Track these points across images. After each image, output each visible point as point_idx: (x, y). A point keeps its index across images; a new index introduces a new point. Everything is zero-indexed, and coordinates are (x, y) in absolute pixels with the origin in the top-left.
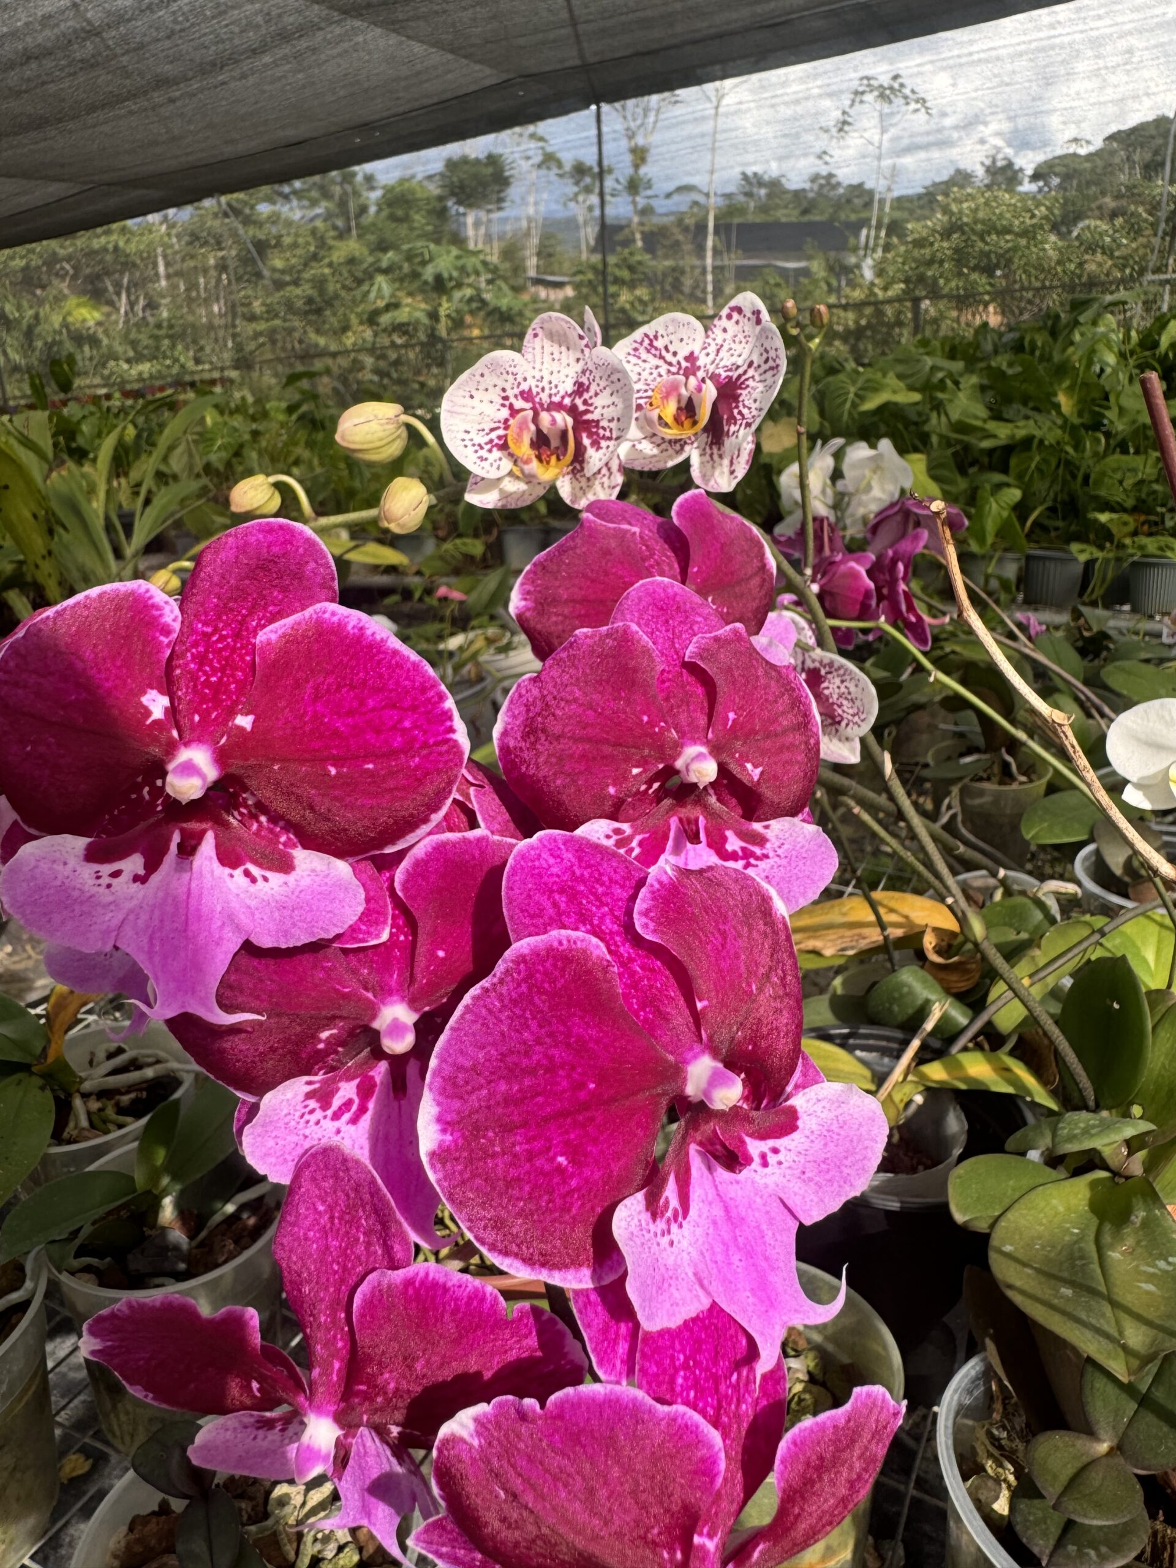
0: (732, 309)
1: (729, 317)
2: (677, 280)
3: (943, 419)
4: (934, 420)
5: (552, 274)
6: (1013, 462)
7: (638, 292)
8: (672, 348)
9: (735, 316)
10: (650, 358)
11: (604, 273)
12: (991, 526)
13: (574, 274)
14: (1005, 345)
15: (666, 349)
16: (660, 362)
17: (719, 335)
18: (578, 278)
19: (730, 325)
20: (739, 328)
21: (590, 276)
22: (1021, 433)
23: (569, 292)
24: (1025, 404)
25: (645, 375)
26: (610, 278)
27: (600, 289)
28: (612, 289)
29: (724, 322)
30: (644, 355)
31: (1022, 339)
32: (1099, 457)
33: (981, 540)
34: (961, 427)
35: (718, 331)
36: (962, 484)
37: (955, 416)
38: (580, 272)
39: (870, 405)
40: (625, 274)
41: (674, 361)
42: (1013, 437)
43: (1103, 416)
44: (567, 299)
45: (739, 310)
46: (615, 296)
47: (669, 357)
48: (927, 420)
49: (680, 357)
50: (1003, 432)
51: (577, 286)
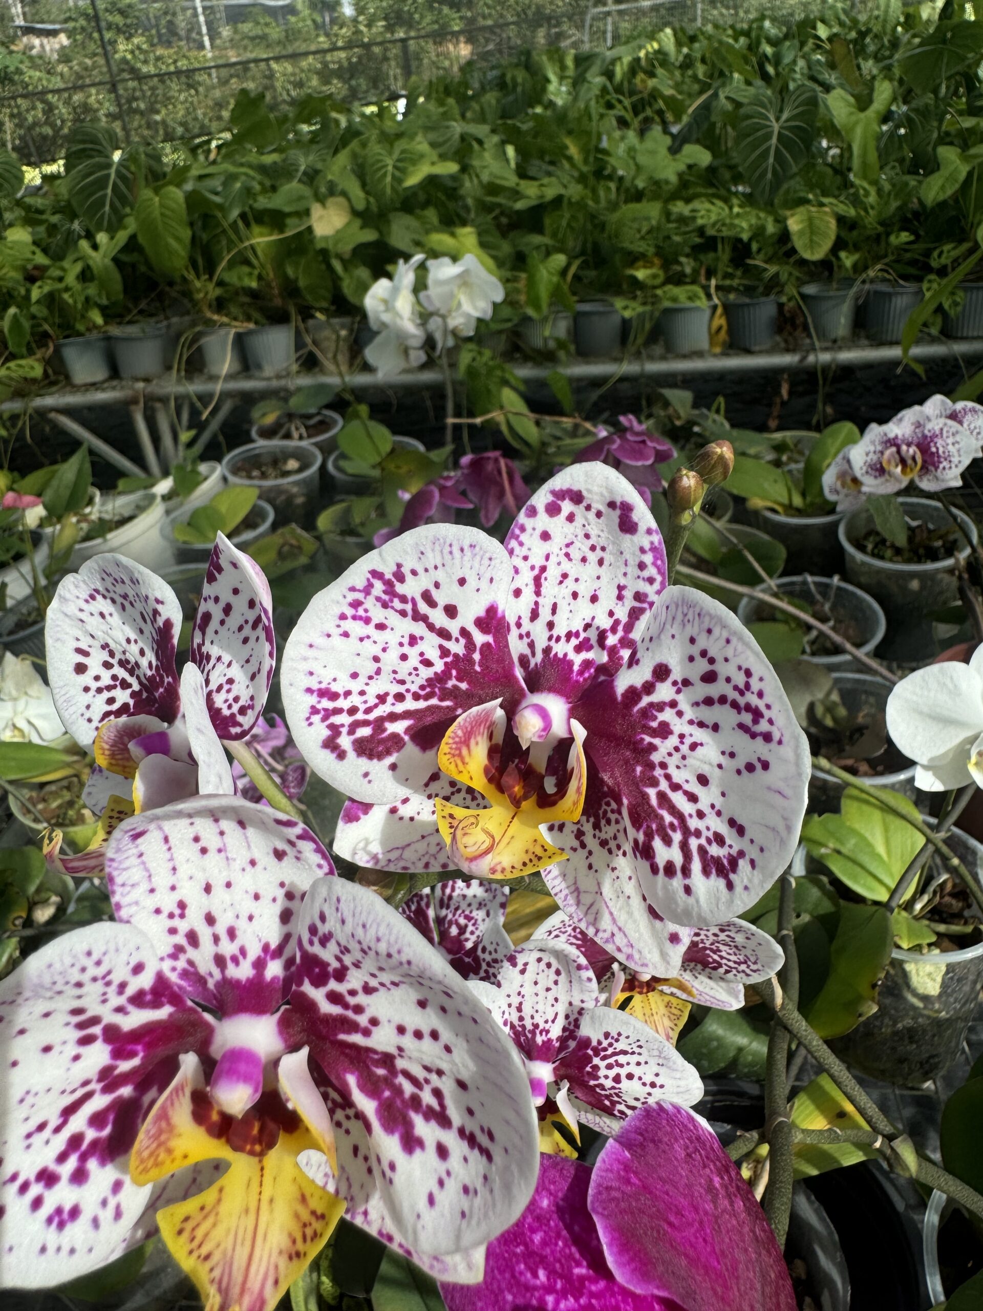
0: (560, 495)
1: (553, 510)
2: (171, 23)
3: (475, 180)
4: (467, 184)
5: (42, 22)
6: (547, 221)
7: (136, 40)
8: (441, 598)
9: (567, 506)
10: (392, 618)
11: (96, 17)
12: (544, 293)
13: (66, 21)
14: (490, 82)
15: (427, 597)
16: (419, 629)
17: (537, 550)
18: (71, 25)
19: (557, 526)
20: (576, 528)
21: (82, 22)
22: (550, 193)
23: (63, 39)
24: (542, 158)
25: (390, 659)
26: (103, 24)
27: (96, 35)
28: (108, 35)
29: (543, 521)
30: (378, 614)
31: (503, 76)
32: (614, 206)
33: (537, 307)
34: (493, 189)
35: (530, 539)
36: (506, 248)
37: (485, 178)
38: (69, 19)
39: (413, 180)
40: (118, 19)
41: (453, 627)
42: (542, 197)
43: (607, 162)
44: (63, 48)
45: (577, 497)
46: (113, 43)
47: (438, 617)
48: (462, 186)
49: (467, 618)
50: (532, 192)
51: (70, 34)
